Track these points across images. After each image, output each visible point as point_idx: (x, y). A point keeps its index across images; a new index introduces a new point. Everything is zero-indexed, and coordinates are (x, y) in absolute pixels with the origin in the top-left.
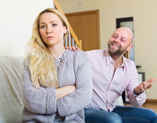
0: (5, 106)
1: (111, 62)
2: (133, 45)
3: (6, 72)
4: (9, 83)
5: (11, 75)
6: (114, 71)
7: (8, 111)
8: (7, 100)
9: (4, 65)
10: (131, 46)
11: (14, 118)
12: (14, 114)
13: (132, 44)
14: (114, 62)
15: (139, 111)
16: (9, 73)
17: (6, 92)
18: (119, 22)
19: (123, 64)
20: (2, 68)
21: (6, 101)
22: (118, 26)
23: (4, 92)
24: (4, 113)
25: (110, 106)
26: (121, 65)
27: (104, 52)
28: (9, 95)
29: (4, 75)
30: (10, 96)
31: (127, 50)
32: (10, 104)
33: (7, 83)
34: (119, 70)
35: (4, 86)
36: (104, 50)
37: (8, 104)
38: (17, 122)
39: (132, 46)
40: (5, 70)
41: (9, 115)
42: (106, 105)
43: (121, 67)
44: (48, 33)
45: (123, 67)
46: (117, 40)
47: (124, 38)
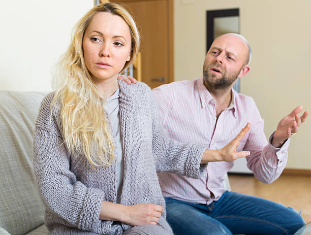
0: (10, 191)
1: (210, 103)
2: (250, 68)
3: (10, 124)
5: (19, 129)
6: (216, 118)
7: (16, 202)
8: (13, 179)
9: (4, 110)
10: (246, 69)
11: (28, 215)
12: (27, 206)
13: (248, 66)
14: (215, 101)
16: (15, 126)
17: (11, 163)
19: (233, 104)
20: (2, 115)
21: (12, 181)
23: (8, 163)
24: (10, 205)
25: (214, 185)
26: (228, 107)
27: (196, 83)
29: (5, 130)
30: (18, 171)
31: (239, 77)
32: (19, 188)
33: (13, 145)
34: (226, 116)
35: (6, 151)
36: (196, 79)
37: (15, 187)
38: (33, 222)
39: (248, 69)
41: (19, 208)
42: (206, 185)
43: (230, 110)
44: (102, 55)
45: (233, 110)
46: (219, 58)
47: (233, 54)
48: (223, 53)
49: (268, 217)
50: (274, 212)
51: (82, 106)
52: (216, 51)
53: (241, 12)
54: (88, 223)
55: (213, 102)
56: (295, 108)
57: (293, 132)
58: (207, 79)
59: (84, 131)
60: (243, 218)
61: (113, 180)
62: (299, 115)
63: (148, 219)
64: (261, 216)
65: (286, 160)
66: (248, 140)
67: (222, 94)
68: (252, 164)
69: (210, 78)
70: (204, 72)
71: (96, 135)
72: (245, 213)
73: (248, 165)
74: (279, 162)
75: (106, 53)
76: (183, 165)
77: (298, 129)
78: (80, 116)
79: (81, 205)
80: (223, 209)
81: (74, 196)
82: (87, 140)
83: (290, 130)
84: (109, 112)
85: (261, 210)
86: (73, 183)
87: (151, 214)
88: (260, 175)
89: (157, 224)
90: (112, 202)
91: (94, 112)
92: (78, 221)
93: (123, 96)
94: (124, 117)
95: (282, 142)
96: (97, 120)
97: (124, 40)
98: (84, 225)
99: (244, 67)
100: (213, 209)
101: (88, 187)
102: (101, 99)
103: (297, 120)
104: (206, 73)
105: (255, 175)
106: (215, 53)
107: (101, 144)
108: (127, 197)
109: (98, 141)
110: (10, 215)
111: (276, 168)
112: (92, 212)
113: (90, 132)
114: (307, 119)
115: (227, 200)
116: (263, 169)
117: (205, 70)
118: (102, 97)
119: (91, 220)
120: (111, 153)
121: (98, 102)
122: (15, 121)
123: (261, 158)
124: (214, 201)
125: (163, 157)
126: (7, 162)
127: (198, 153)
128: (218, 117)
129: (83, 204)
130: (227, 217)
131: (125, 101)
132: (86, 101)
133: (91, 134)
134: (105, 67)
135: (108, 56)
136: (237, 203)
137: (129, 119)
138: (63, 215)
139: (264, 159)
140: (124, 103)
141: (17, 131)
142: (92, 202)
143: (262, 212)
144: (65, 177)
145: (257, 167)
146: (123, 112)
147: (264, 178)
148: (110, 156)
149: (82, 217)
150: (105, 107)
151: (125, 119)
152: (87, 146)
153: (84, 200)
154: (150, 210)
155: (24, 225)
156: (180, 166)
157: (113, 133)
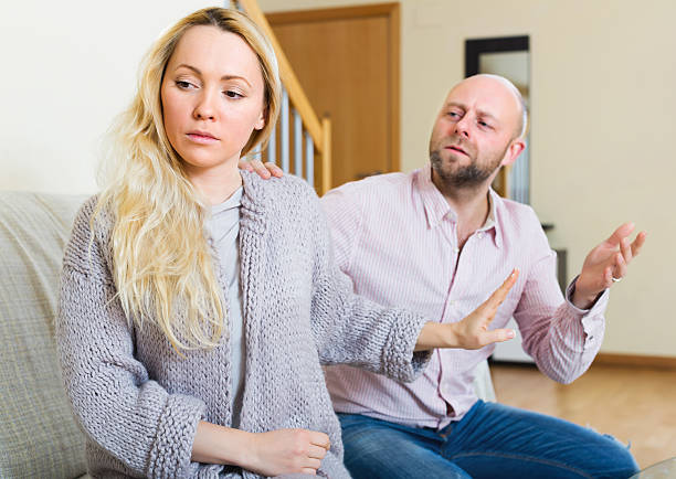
0: (25, 400)
1: (445, 217)
2: (525, 144)
3: (32, 260)
4: (43, 306)
5: (52, 270)
6: (458, 251)
7: (38, 422)
8: (34, 375)
9: (22, 231)
10: (517, 147)
11: (63, 449)
12: (62, 429)
13: (522, 139)
14: (454, 214)
15: (571, 440)
16: (44, 264)
17: (29, 340)
18: (477, 54)
19: (493, 220)
20: (16, 242)
21: (31, 379)
22: (472, 68)
23: (23, 341)
24: (22, 429)
26: (483, 225)
27: (415, 179)
28: (43, 356)
29: (21, 273)
30: (46, 357)
31: (504, 162)
32: (46, 393)
33: (37, 303)
34: (478, 244)
35: (21, 317)
36: (416, 170)
37: (38, 391)
38: (74, 464)
39: (522, 146)
40: (27, 251)
41: (44, 435)
42: (438, 390)
43: (486, 232)
44: (199, 116)
45: (493, 232)
46: (463, 126)
47: (491, 116)
48: (471, 115)
49: (563, 455)
50: (574, 444)
51: (157, 223)
52: (456, 110)
53: (533, 44)
54: (166, 469)
55: (450, 216)
56: (619, 225)
57: (617, 275)
58: (438, 166)
59: (160, 274)
60: (513, 456)
61: (223, 379)
62: (628, 241)
63: (298, 461)
64: (549, 451)
65: (602, 334)
66: (523, 294)
67: (470, 199)
68: (532, 343)
69: (445, 165)
70: (431, 154)
71: (183, 282)
72: (516, 446)
73: (525, 344)
74: (587, 339)
75: (206, 111)
76: (378, 352)
77: (625, 269)
78: (151, 242)
79: (154, 430)
80: (472, 437)
81: (140, 412)
82: (165, 295)
83: (609, 271)
84: (216, 237)
85: (548, 440)
86: (140, 384)
87: (303, 452)
88: (549, 365)
89: (318, 472)
90: (223, 425)
91: (181, 234)
92: (148, 464)
93: (248, 203)
94: (248, 247)
95: (593, 298)
96: (188, 253)
97: (245, 84)
98: (159, 474)
99: (514, 142)
100: (449, 438)
101: (170, 391)
102: (199, 209)
103: (623, 252)
104: (435, 156)
105: (538, 366)
106: (453, 114)
107: (195, 301)
108: (255, 414)
109: (189, 297)
110: (21, 449)
111: (580, 351)
112: (175, 446)
113: (171, 278)
114: (643, 249)
115: (480, 418)
116: (555, 353)
117: (434, 149)
118: (200, 204)
119: (175, 462)
120: (216, 323)
121: (193, 214)
122: (45, 256)
123: (551, 331)
124: (452, 422)
125: (338, 335)
126: (23, 338)
127: (409, 329)
128: (461, 248)
129: (158, 429)
130: (478, 454)
131: (251, 214)
132: (165, 211)
133: (173, 280)
134: (205, 141)
135: (211, 118)
136: (500, 426)
137: (259, 251)
138: (116, 451)
139: (557, 333)
140: (249, 217)
141: (47, 276)
142: (176, 424)
143: (552, 444)
144: (122, 371)
145: (543, 349)
146: (246, 237)
147: (558, 372)
148: (214, 329)
149: (154, 456)
150: (207, 224)
151: (249, 251)
152: (165, 306)
153: (159, 421)
154: (301, 443)
155: (53, 470)
156: (372, 354)
157: (223, 280)
